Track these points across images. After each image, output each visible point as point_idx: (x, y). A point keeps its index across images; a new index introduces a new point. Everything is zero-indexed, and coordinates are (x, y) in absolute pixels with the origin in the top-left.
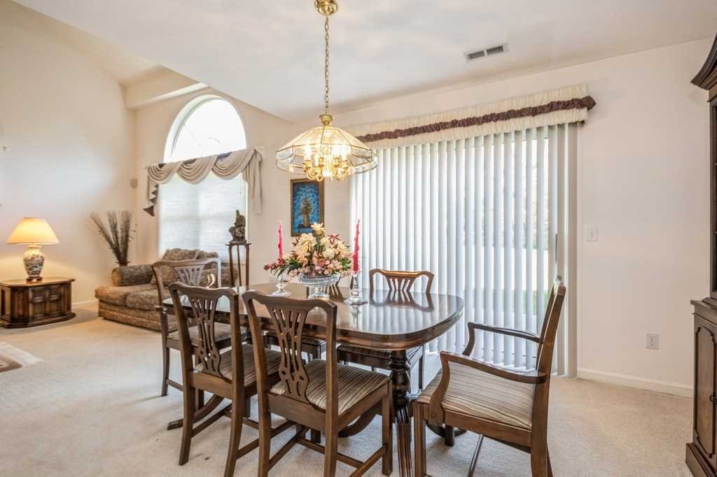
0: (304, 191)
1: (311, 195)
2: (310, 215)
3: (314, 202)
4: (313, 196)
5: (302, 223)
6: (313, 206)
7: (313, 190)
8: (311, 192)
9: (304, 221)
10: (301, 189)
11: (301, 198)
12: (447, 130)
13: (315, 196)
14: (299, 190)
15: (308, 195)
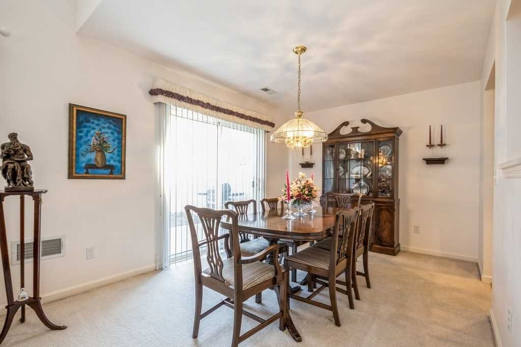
0: (98, 125)
1: (109, 131)
2: (106, 154)
3: (114, 140)
4: (112, 133)
5: (93, 163)
6: (112, 144)
7: (112, 126)
8: (109, 128)
9: (96, 160)
10: (92, 121)
11: (92, 132)
12: (233, 116)
13: (116, 135)
14: (88, 121)
15: (103, 131)
